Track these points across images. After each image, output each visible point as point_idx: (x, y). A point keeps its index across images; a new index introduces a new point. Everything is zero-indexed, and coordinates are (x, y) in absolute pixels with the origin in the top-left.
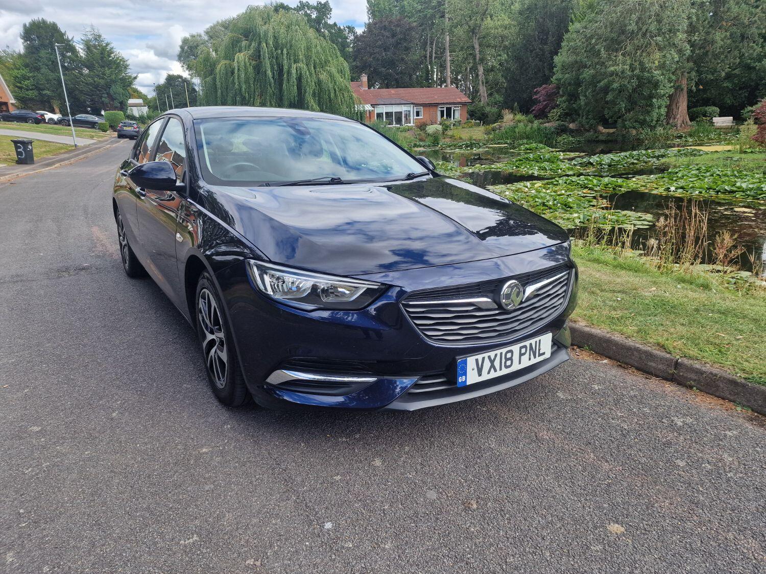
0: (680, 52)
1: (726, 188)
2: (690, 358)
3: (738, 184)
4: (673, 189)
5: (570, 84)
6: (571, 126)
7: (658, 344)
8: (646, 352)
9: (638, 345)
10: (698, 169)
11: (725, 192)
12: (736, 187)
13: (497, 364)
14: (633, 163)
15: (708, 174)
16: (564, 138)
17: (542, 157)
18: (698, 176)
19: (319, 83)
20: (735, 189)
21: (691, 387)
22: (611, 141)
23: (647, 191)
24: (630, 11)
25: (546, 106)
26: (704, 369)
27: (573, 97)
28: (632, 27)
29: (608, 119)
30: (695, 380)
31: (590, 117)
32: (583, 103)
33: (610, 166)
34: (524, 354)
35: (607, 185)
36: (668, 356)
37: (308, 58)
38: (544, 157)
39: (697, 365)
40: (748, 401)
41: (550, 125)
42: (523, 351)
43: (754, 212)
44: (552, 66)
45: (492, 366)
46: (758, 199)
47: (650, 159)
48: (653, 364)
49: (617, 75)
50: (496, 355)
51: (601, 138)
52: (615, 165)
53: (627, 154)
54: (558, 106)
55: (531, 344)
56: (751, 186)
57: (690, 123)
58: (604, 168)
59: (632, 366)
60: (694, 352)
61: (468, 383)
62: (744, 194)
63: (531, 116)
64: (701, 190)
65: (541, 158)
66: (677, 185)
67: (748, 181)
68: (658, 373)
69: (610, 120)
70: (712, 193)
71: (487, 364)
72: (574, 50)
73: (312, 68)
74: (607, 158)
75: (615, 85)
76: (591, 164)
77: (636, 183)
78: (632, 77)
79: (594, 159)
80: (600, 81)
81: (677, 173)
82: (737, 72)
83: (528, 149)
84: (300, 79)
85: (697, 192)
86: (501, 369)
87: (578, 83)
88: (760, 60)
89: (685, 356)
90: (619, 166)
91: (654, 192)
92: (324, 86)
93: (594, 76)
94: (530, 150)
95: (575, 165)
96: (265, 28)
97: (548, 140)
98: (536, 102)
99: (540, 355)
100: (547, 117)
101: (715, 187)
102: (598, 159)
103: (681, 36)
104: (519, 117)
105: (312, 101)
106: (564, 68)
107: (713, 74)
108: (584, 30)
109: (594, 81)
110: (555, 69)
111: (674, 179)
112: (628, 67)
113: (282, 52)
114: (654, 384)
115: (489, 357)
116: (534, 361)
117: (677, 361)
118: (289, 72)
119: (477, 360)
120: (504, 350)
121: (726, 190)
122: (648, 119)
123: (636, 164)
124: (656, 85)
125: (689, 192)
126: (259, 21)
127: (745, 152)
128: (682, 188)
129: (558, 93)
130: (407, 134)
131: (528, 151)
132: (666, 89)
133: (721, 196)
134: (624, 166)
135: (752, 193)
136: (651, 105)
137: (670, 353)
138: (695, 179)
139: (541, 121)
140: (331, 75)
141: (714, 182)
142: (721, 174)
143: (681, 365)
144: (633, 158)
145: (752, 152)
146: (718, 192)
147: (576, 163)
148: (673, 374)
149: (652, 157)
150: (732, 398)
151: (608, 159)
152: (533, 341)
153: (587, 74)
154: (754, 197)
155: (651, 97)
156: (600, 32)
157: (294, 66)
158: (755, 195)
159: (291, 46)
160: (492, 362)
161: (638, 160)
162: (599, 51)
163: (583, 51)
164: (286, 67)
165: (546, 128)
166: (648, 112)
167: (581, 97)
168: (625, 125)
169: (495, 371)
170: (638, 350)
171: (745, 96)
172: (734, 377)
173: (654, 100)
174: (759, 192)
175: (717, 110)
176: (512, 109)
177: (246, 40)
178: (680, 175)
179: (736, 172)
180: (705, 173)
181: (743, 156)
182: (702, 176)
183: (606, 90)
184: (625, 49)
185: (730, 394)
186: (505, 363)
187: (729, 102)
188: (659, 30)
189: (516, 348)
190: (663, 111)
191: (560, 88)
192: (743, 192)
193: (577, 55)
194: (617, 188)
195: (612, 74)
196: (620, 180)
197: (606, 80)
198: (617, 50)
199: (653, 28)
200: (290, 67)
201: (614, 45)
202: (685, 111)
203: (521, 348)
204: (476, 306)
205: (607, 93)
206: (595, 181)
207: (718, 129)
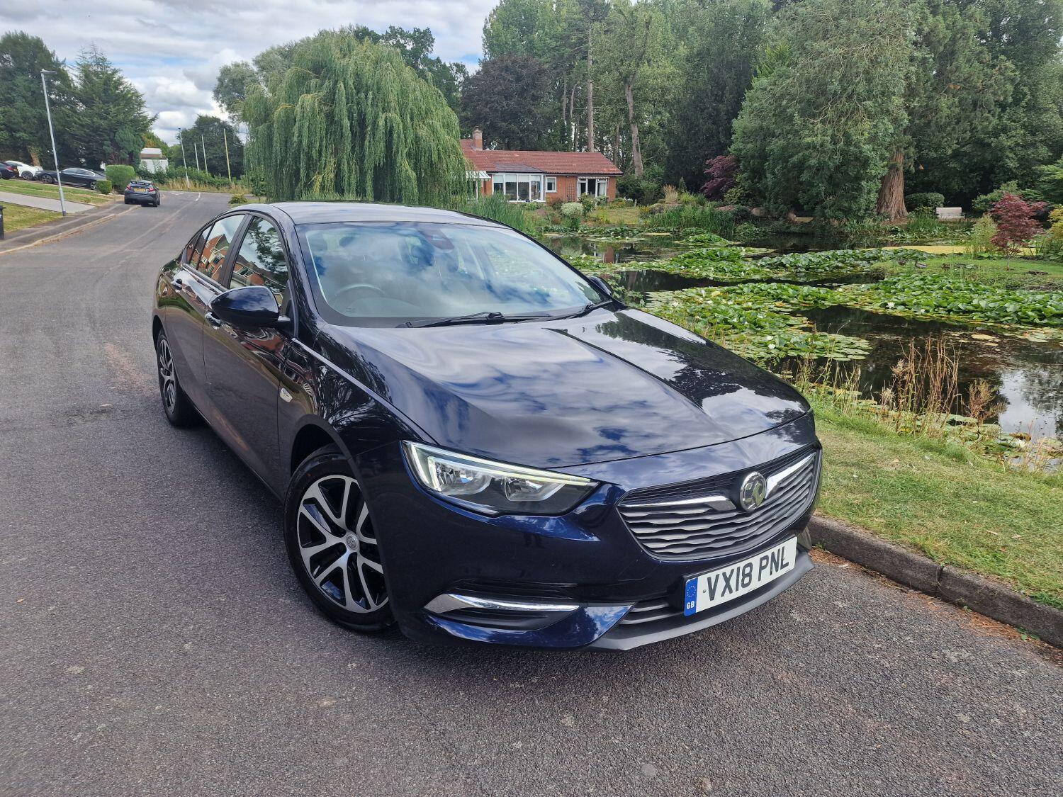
0: (895, 121)
1: (960, 306)
2: (959, 566)
3: (975, 302)
4: (891, 305)
5: (753, 157)
6: (755, 211)
7: (916, 545)
8: (900, 555)
9: (889, 546)
10: (922, 279)
11: (959, 311)
12: (972, 305)
13: (733, 583)
14: (837, 267)
15: (936, 286)
16: (745, 228)
17: (718, 253)
18: (923, 289)
19: (417, 139)
20: (971, 308)
21: (960, 606)
22: (807, 234)
23: (858, 307)
24: (831, 67)
25: (722, 184)
26: (977, 582)
27: (758, 174)
28: (835, 86)
29: (803, 206)
30: (965, 597)
31: (779, 201)
32: (770, 183)
33: (807, 269)
34: (765, 567)
35: (807, 296)
36: (929, 562)
37: (403, 106)
38: (721, 254)
39: (968, 577)
40: (1036, 627)
41: (728, 209)
42: (764, 563)
43: (997, 340)
44: (729, 132)
45: (728, 586)
46: (1001, 323)
47: (859, 262)
48: (911, 573)
49: (815, 148)
50: (732, 571)
51: (793, 229)
52: (814, 268)
53: (830, 253)
54: (737, 184)
55: (773, 554)
56: (992, 305)
57: (907, 214)
58: (800, 272)
59: (882, 573)
60: (962, 558)
61: (698, 610)
62: (982, 315)
63: (701, 196)
64: (927, 308)
65: (717, 255)
66: (896, 300)
67: (988, 297)
68: (917, 584)
69: (805, 207)
70: (942, 312)
71: (722, 583)
72: (759, 113)
73: (409, 120)
74: (803, 259)
75: (813, 162)
76: (784, 266)
77: (842, 294)
78: (834, 152)
79: (787, 259)
80: (792, 156)
81: (895, 283)
82: (967, 149)
83: (699, 241)
84: (389, 133)
85: (923, 311)
86: (737, 589)
87: (764, 156)
88: (996, 136)
89: (951, 563)
90: (820, 270)
91: (868, 308)
92: (423, 144)
93: (784, 149)
94: (702, 242)
95: (762, 266)
96: (344, 62)
97: (725, 229)
98: (710, 177)
99: (783, 566)
100: (723, 198)
101: (945, 305)
102: (792, 260)
103: (898, 101)
104: (686, 196)
105: (407, 163)
106: (747, 135)
107: (936, 151)
108: (773, 87)
109: (784, 156)
110: (733, 137)
111: (892, 291)
112: (829, 138)
113: (366, 96)
114: (913, 599)
115: (724, 574)
116: (776, 575)
117: (942, 569)
118: (375, 123)
119: (709, 579)
120: (742, 564)
121: (959, 309)
122: (854, 207)
123: (841, 268)
124: (865, 163)
125: (913, 310)
126: (336, 53)
127: (981, 258)
128: (903, 304)
129: (738, 167)
130: (536, 214)
131: (698, 244)
132: (878, 169)
133: (953, 316)
134: (826, 270)
135: (993, 315)
136: (860, 189)
137: (931, 558)
138: (919, 292)
139: (714, 203)
140: (434, 131)
141: (944, 298)
142: (952, 287)
143: (947, 574)
144: (837, 259)
145: (989, 257)
146: (949, 311)
147: (763, 263)
148: (936, 587)
149: (861, 260)
150: (1014, 622)
151: (805, 260)
152: (775, 550)
153: (776, 145)
154: (995, 319)
155: (858, 179)
156: (792, 90)
157: (382, 117)
158: (997, 317)
159: (379, 89)
160: (727, 580)
161: (843, 262)
162: (792, 116)
163: (771, 114)
164: (369, 117)
165: (721, 213)
166: (854, 198)
167: (768, 175)
168: (824, 213)
169: (731, 591)
170: (889, 552)
171: (977, 181)
172: (1017, 594)
173: (863, 183)
174: (1002, 314)
175: (941, 197)
176: (676, 186)
177: (317, 78)
178: (899, 287)
179: (971, 285)
180: (932, 285)
181: (979, 262)
182: (928, 288)
183: (801, 166)
184: (826, 114)
185: (1012, 617)
186: (743, 580)
187: (956, 187)
188: (869, 91)
189: (755, 561)
190: (873, 197)
191: (739, 161)
192: (982, 312)
193: (763, 119)
194: (819, 301)
195: (808, 146)
196: (823, 291)
197: (800, 154)
198: (814, 116)
199: (861, 88)
200: (376, 117)
201: (811, 109)
202: (901, 198)
203: (762, 559)
204: (709, 507)
205: (801, 172)
206: (791, 291)
207: (943, 222)
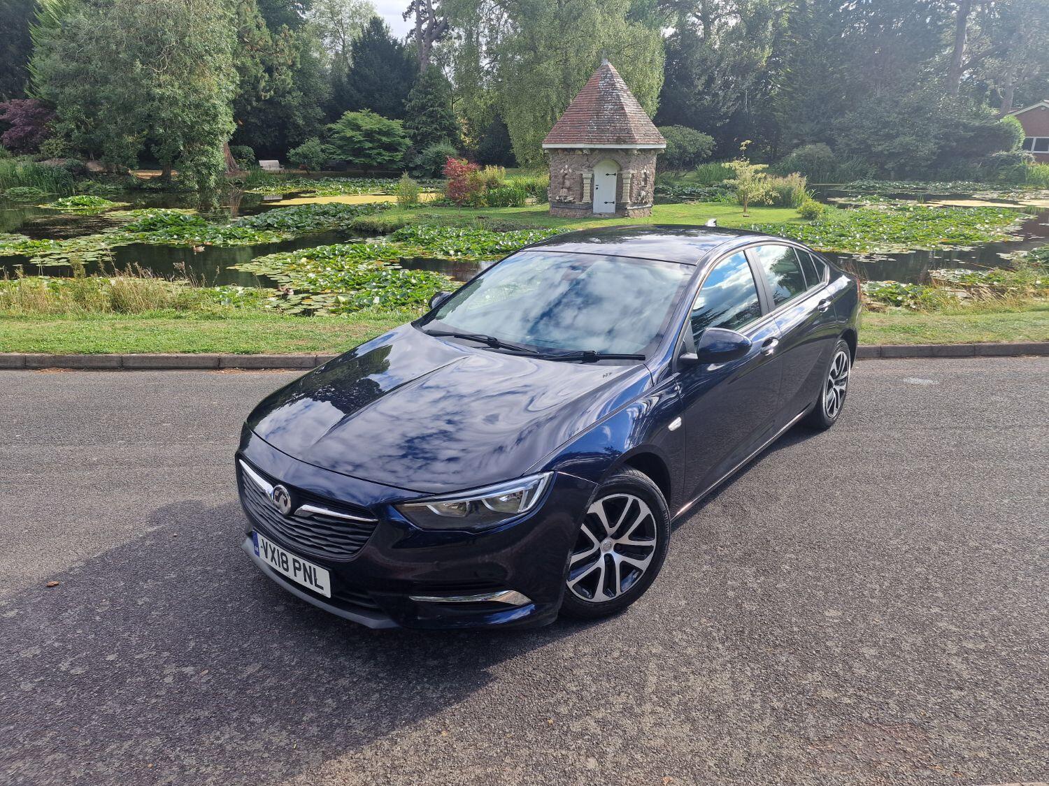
6: (92, 166)
16: (89, 185)
25: (32, 134)
41: (53, 164)
54: (55, 135)
57: (237, 166)
63: (0, 148)
97: (64, 187)
98: (8, 125)
100: (40, 151)
139: (29, 156)
165: (49, 168)
175: (251, 149)
184: (164, 66)
